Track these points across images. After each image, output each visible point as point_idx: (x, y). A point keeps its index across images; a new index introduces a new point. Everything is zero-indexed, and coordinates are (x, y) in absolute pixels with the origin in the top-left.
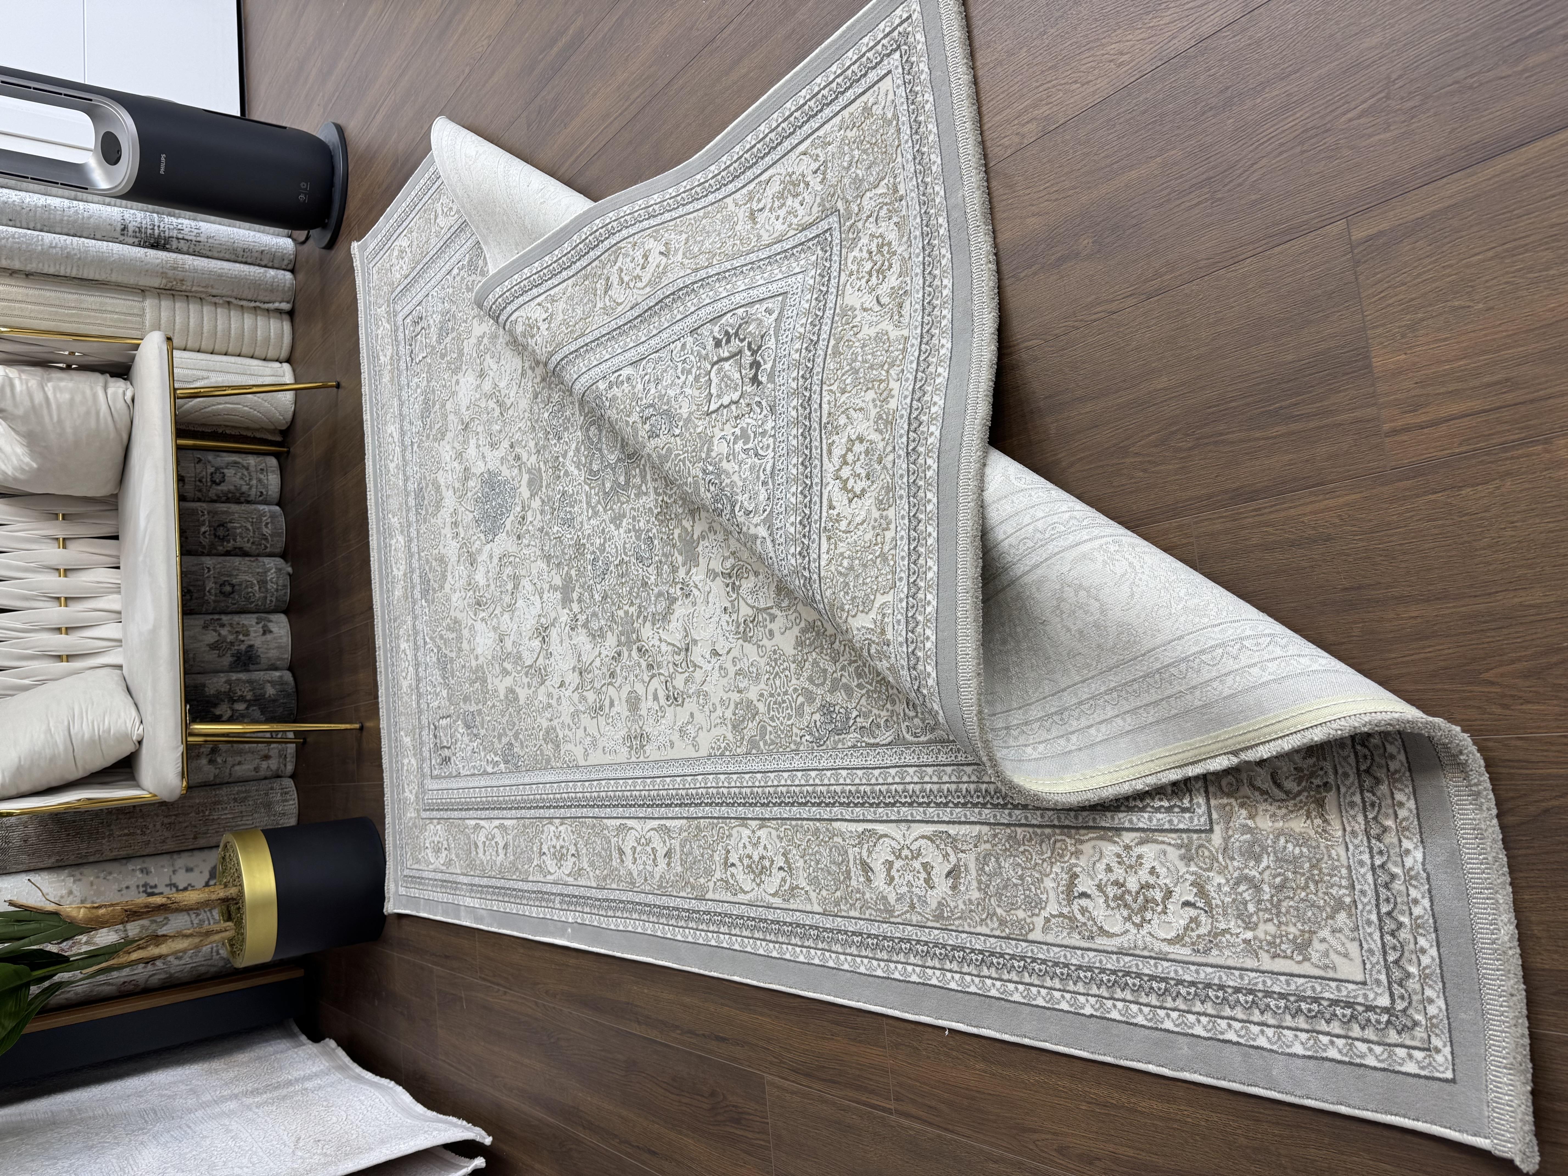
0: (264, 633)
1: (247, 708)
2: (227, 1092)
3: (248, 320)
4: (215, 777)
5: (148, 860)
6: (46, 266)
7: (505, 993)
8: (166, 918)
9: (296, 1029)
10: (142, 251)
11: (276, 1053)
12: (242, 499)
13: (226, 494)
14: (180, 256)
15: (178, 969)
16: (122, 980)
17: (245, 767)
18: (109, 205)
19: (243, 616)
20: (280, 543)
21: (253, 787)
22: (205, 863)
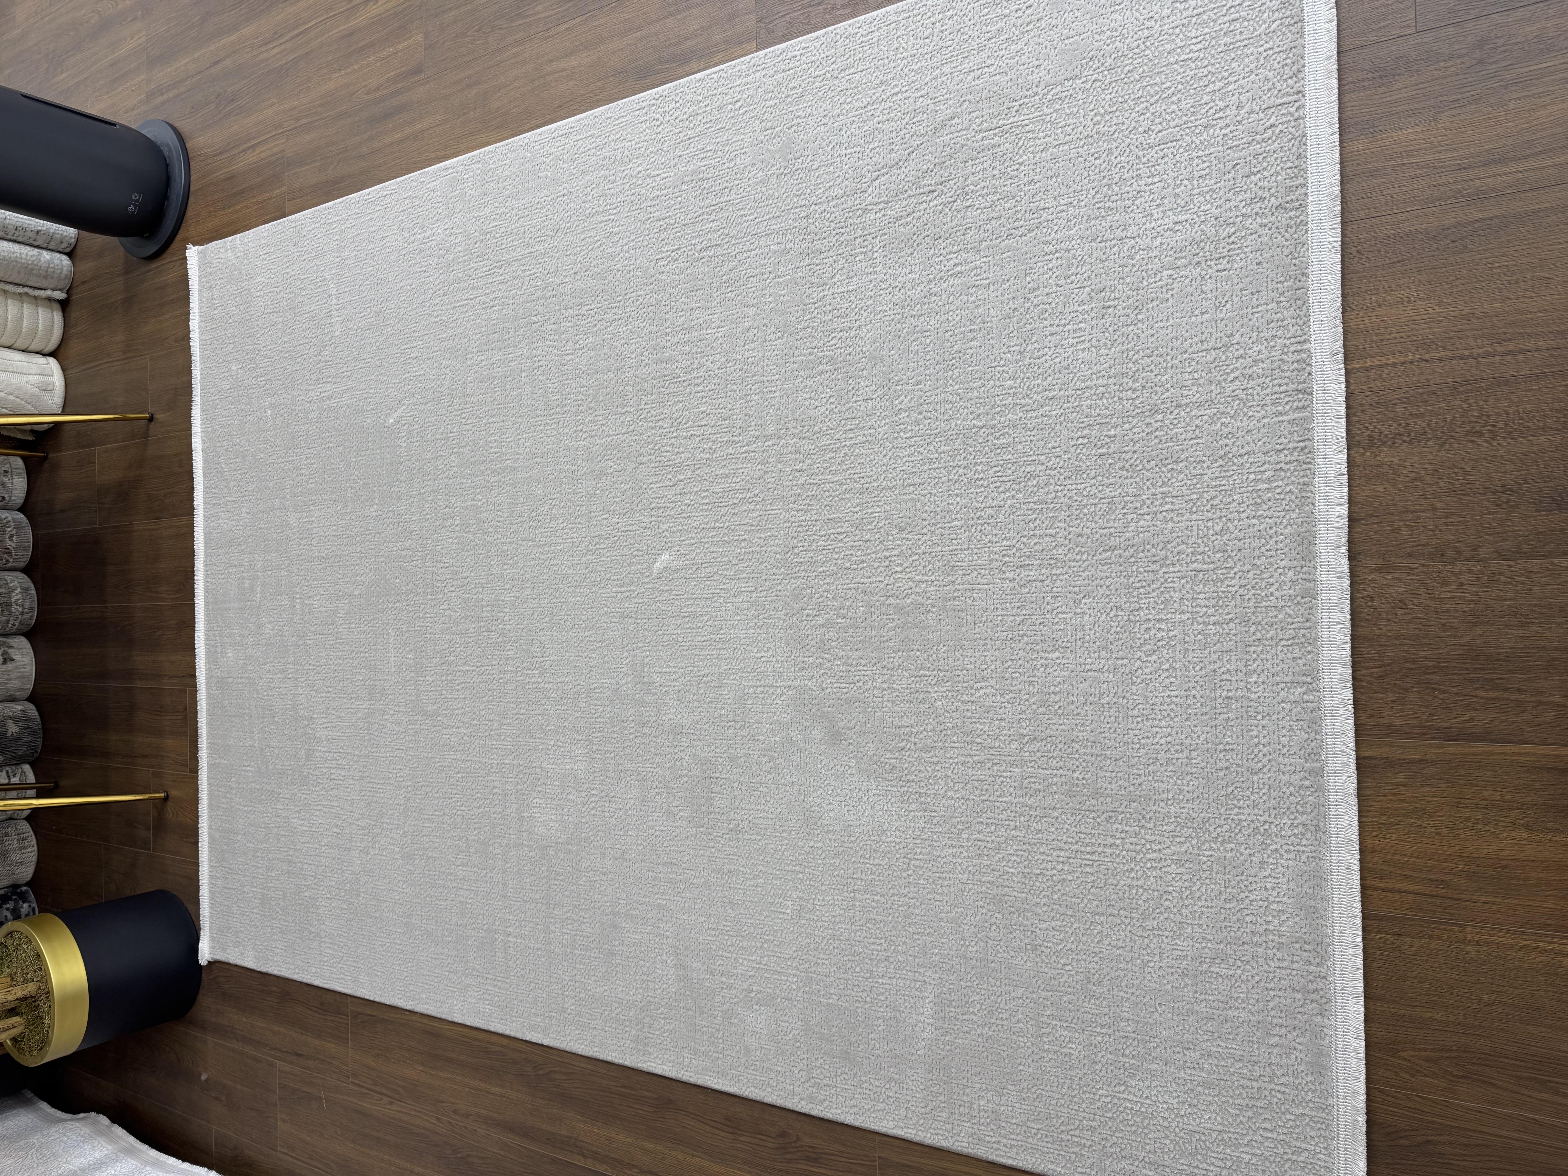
0: (5, 662)
3: (13, 308)
7: (390, 1103)
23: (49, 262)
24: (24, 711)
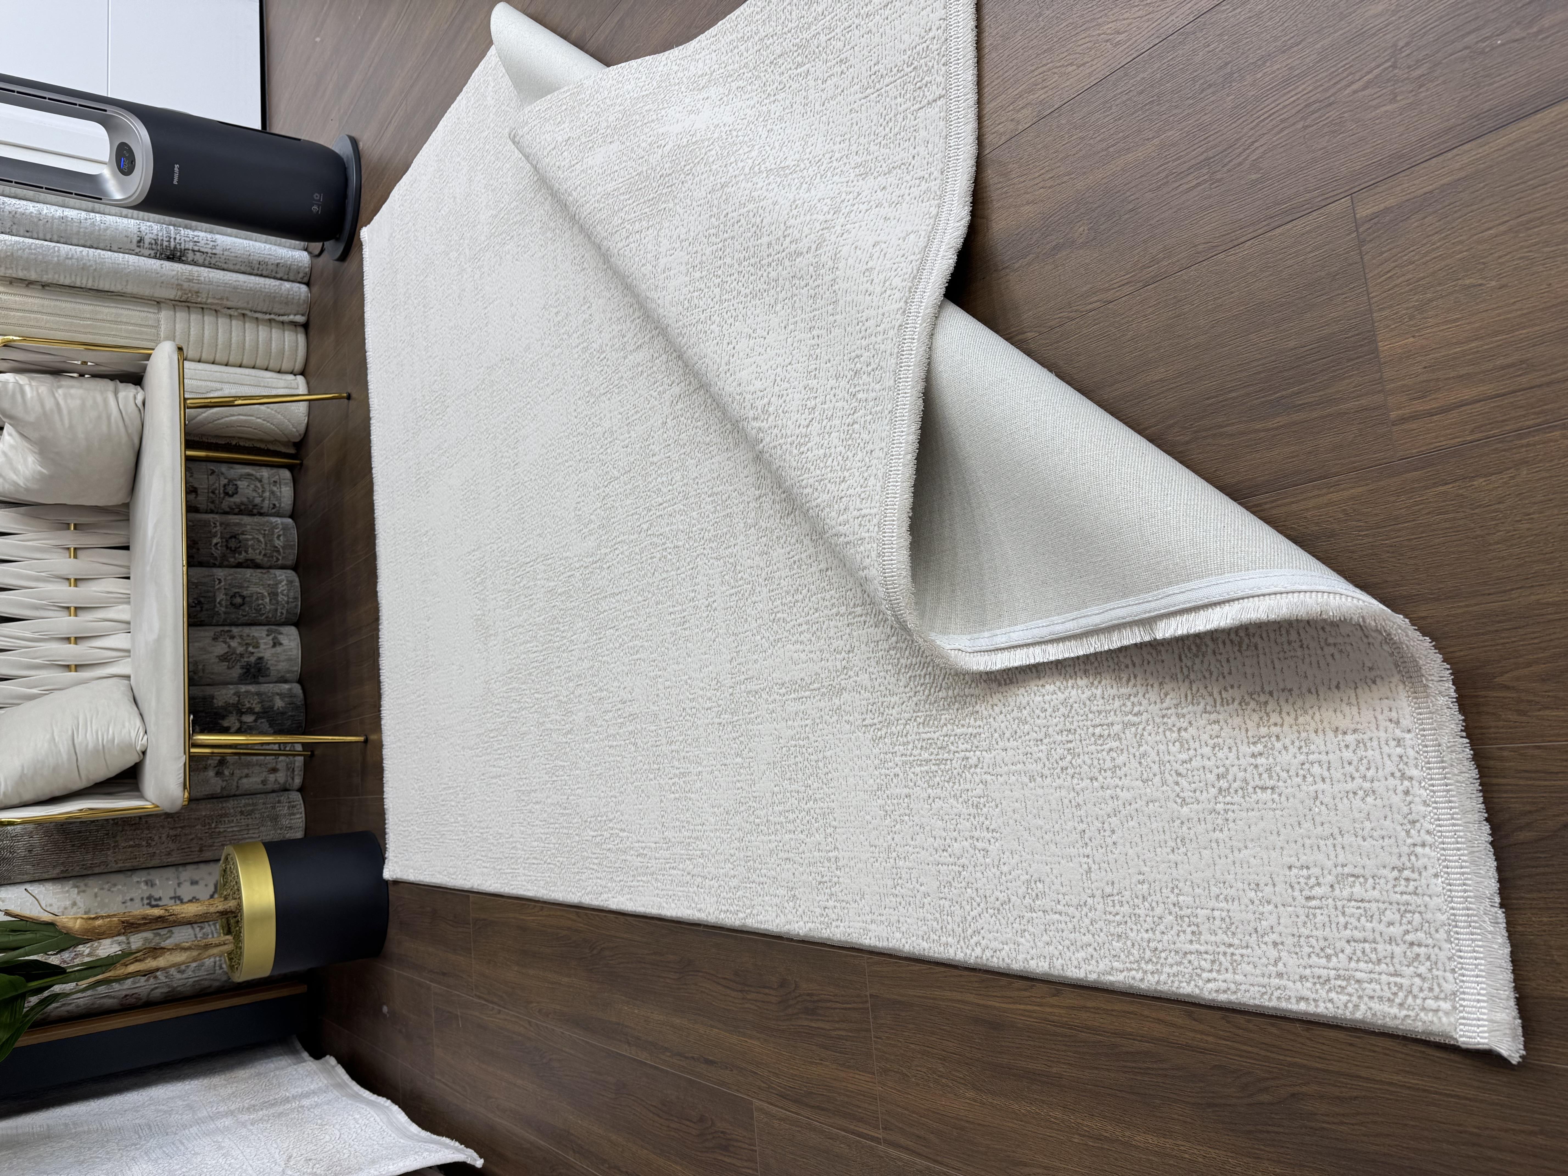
0: (274, 645)
1: (255, 721)
2: (223, 1108)
3: (263, 332)
4: (223, 789)
5: (152, 872)
6: (62, 278)
7: (499, 1012)
8: (171, 931)
9: (299, 1046)
10: (158, 263)
11: (277, 1069)
12: (255, 511)
13: (238, 506)
14: (196, 268)
15: (181, 982)
16: (124, 993)
17: (253, 780)
18: (126, 217)
19: (254, 628)
20: (292, 556)
21: (260, 800)
22: (209, 876)
23: (289, 290)
24: (290, 690)
